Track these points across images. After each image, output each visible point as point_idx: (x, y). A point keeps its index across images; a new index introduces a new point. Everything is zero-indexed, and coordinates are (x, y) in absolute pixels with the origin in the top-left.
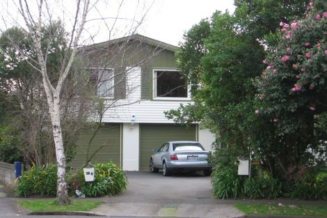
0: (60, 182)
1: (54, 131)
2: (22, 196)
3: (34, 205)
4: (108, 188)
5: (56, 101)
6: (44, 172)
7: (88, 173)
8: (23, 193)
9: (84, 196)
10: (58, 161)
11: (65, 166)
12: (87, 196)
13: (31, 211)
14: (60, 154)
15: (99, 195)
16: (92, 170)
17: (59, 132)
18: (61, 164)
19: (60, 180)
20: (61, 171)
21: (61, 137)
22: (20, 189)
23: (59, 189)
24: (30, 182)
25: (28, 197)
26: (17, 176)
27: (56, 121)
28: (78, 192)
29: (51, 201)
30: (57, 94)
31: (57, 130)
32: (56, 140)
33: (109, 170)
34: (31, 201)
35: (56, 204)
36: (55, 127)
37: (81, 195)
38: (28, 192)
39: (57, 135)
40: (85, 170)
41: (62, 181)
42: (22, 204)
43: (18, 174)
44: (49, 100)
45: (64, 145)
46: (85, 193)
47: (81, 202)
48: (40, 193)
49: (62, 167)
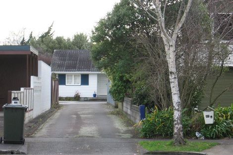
0: (176, 124)
1: (170, 77)
2: (145, 137)
3: (152, 146)
4: (227, 131)
5: (172, 49)
6: (166, 115)
7: (208, 116)
8: (146, 134)
9: (203, 138)
10: (174, 105)
11: (180, 109)
12: (206, 138)
13: (147, 151)
14: (176, 99)
15: (218, 137)
16: (211, 113)
17: (175, 78)
18: (177, 108)
19: (176, 122)
20: (177, 115)
21: (177, 83)
22: (144, 130)
23: (176, 131)
24: (153, 124)
25: (150, 138)
26: (141, 119)
27: (172, 67)
28: (197, 134)
29: (168, 142)
30: (173, 43)
31: (173, 76)
32: (172, 85)
33: (229, 114)
34: (151, 142)
35: (172, 144)
36: (171, 73)
37: (200, 137)
38: (151, 133)
39: (173, 80)
40: (205, 113)
41: (178, 124)
42: (142, 145)
43: (143, 116)
44: (166, 48)
45: (179, 90)
46: (205, 135)
47: (198, 143)
48: (161, 135)
49: (178, 110)
